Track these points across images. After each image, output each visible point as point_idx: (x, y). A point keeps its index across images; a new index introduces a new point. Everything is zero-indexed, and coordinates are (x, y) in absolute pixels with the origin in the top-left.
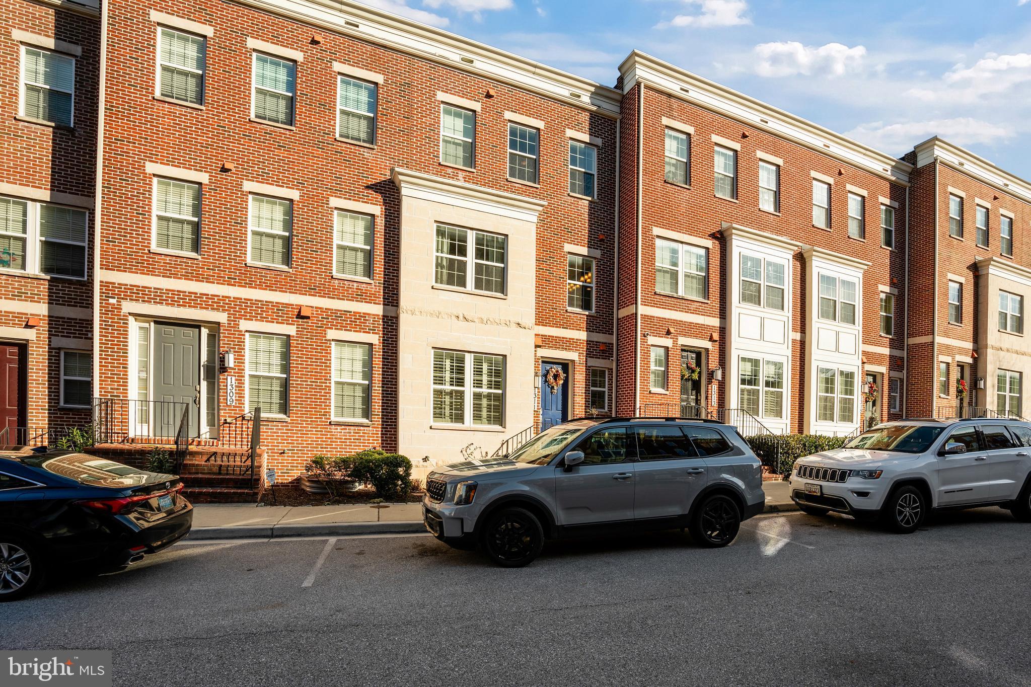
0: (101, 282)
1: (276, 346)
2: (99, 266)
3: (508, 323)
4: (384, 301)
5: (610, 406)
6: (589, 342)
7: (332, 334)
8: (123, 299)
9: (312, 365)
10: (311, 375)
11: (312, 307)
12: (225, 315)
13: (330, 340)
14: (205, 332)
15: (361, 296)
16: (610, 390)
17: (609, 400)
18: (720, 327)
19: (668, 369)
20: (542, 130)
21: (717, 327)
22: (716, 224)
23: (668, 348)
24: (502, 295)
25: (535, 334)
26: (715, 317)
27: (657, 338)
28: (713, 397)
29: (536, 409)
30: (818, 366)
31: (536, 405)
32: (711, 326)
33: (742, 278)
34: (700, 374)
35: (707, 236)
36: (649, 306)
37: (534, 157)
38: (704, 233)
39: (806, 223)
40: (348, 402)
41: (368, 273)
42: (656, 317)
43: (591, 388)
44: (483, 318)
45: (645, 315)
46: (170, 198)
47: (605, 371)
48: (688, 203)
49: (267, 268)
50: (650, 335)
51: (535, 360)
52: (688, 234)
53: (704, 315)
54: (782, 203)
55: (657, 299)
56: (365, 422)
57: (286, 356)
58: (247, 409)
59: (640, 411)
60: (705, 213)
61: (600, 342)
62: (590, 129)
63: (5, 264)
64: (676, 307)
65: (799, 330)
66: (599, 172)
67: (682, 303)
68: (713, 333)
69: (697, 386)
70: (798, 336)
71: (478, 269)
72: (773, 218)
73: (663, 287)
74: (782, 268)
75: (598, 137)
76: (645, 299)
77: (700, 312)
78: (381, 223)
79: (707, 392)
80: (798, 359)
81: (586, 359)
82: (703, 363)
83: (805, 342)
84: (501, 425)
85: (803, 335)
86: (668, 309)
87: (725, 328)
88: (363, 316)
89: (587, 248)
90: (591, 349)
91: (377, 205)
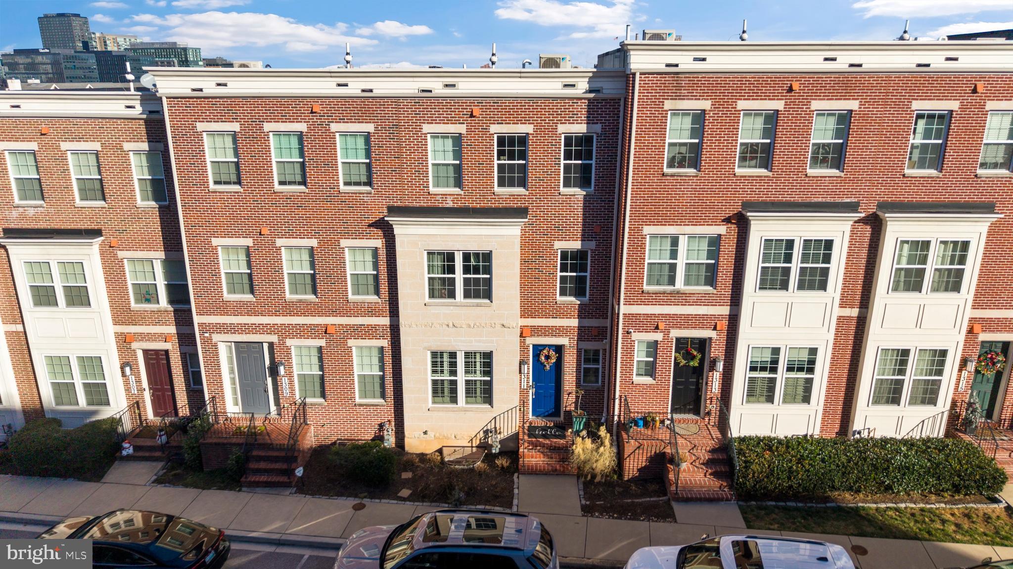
0: (198, 323)
1: (314, 354)
2: (196, 314)
3: (493, 325)
4: (390, 314)
6: (580, 328)
7: (351, 343)
8: (212, 333)
10: (339, 373)
11: (335, 325)
12: (276, 336)
13: (351, 347)
14: (266, 347)
15: (371, 311)
16: (604, 368)
17: (602, 377)
18: (729, 315)
19: (656, 361)
20: (531, 134)
21: (726, 315)
22: (734, 205)
23: (657, 341)
24: (487, 301)
25: (524, 326)
26: (724, 305)
27: (644, 333)
28: (714, 383)
29: (525, 388)
30: (878, 347)
31: (525, 384)
32: (715, 315)
33: (761, 265)
34: (702, 361)
35: (719, 222)
36: (634, 304)
37: (524, 162)
38: (716, 219)
39: (891, 175)
40: (369, 387)
41: (377, 292)
42: (643, 314)
43: (583, 366)
44: (470, 324)
45: (629, 314)
46: (231, 258)
47: (599, 350)
48: (695, 191)
49: (300, 301)
50: (634, 332)
51: (523, 348)
52: (692, 225)
53: (709, 305)
54: (849, 158)
55: (645, 296)
56: (381, 402)
57: (321, 359)
58: (298, 397)
59: (620, 400)
60: (718, 197)
61: (592, 327)
62: (587, 117)
63: (148, 301)
64: (670, 302)
65: (856, 305)
66: (596, 161)
67: (678, 297)
68: (718, 322)
69: (698, 372)
70: (855, 312)
71: (467, 282)
72: (830, 180)
73: (658, 281)
74: (829, 244)
75: (597, 123)
76: (629, 299)
77: (702, 302)
78: (383, 254)
79: (707, 378)
80: (851, 337)
81: (577, 343)
82: (707, 350)
83: (866, 318)
84: (490, 404)
85: (864, 310)
86: (659, 305)
87: (737, 315)
88: (375, 327)
89: (580, 242)
90: (583, 333)
91: (378, 239)
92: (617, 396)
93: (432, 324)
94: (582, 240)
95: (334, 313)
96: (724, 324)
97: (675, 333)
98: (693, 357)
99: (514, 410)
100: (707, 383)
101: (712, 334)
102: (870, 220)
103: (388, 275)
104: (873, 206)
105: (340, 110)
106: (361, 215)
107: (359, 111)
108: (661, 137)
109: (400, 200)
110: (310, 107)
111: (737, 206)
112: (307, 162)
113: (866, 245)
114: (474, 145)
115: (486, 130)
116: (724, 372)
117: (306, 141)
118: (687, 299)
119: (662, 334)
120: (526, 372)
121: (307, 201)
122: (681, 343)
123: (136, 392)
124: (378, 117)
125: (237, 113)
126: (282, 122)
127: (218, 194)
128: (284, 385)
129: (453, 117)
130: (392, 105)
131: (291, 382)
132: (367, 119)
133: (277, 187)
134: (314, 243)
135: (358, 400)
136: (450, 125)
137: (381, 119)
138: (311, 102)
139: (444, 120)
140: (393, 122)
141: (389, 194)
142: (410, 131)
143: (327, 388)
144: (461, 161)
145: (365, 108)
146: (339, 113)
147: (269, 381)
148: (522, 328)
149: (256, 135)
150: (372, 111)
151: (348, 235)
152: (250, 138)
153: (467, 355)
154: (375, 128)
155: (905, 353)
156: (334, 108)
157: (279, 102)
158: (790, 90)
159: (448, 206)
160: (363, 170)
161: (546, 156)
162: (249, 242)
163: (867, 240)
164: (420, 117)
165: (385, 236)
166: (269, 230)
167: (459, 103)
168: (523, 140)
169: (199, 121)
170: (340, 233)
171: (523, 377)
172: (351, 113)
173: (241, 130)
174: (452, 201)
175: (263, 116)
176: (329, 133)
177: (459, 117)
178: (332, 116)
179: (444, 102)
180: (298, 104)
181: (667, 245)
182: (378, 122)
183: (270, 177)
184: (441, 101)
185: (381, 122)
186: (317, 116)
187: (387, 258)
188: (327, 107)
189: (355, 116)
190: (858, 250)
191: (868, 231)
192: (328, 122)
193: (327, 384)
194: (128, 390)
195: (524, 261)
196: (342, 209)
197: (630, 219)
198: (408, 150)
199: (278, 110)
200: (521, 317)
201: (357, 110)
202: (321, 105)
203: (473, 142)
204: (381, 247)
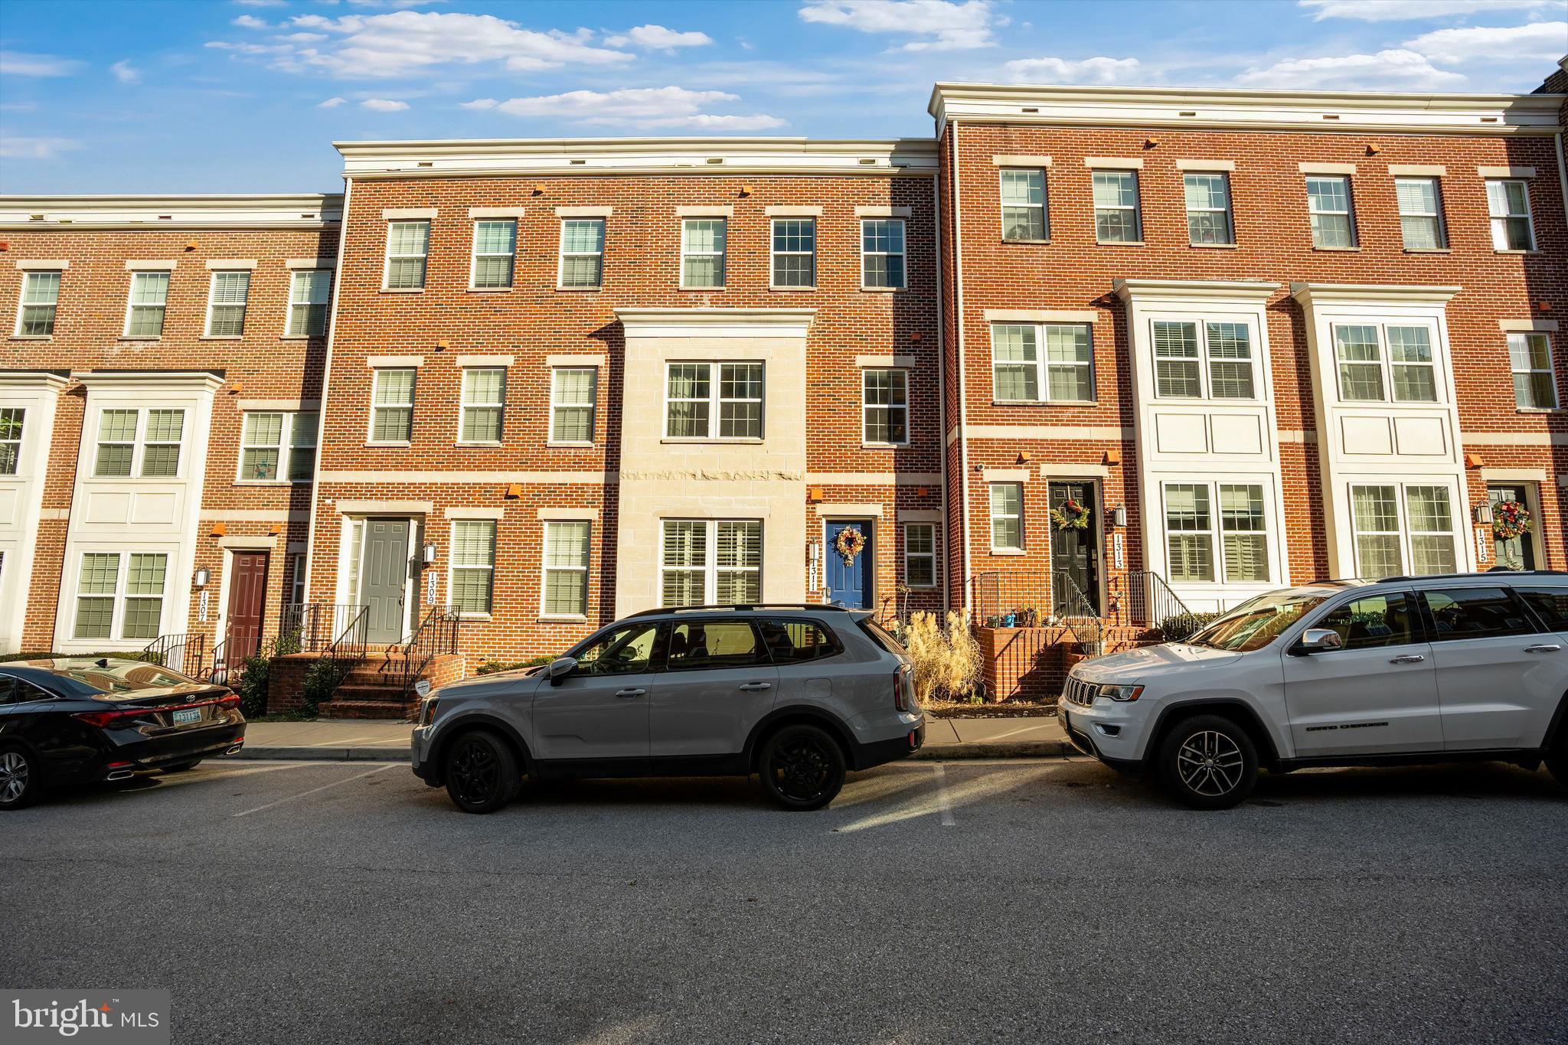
0: (320, 483)
1: (485, 532)
2: (318, 468)
3: (765, 475)
4: (606, 467)
5: (940, 578)
6: (899, 488)
7: (543, 513)
8: (337, 498)
9: (520, 552)
10: (518, 564)
11: (523, 484)
12: (432, 503)
13: (541, 521)
14: (414, 524)
15: (580, 463)
16: (939, 554)
17: (938, 570)
18: (1123, 441)
19: (1024, 516)
20: (820, 217)
21: (1117, 441)
23: (1022, 482)
24: (757, 439)
25: (812, 486)
26: (1112, 425)
27: (1001, 470)
28: (1116, 552)
29: (815, 590)
30: (1348, 485)
31: (816, 583)
32: (1102, 441)
33: (1156, 359)
34: (1092, 518)
35: (1087, 306)
36: (982, 424)
37: (810, 252)
38: (1082, 302)
39: (1298, 249)
40: (562, 595)
41: (591, 433)
42: (997, 440)
43: (907, 554)
44: (729, 472)
45: (976, 439)
46: (389, 388)
47: (929, 526)
49: (476, 447)
50: (986, 468)
51: (812, 521)
52: (1051, 310)
53: (1091, 425)
54: (1239, 226)
55: (997, 412)
56: (580, 617)
57: (493, 541)
58: (449, 602)
61: (918, 486)
62: (892, 198)
63: (261, 473)
64: (1034, 420)
65: (1299, 425)
66: (908, 251)
67: (1045, 412)
68: (1108, 451)
69: (1087, 538)
70: (1299, 436)
71: (726, 409)
72: (1221, 254)
73: (1012, 390)
74: (1243, 331)
75: (906, 205)
76: (975, 416)
77: (1081, 421)
78: (605, 374)
79: (1105, 543)
80: (1304, 475)
81: (896, 512)
82: (1098, 498)
83: (1316, 444)
85: (1310, 432)
86: (1019, 424)
87: (1133, 441)
88: (581, 487)
89: (892, 357)
90: (905, 497)
91: (601, 353)
92: (968, 578)
93: (670, 474)
94: (895, 354)
95: (523, 464)
96: (1115, 455)
97: (1048, 469)
98: (1079, 515)
100: (1105, 555)
101: (1102, 471)
103: (609, 407)
105: (570, 192)
106: (580, 321)
109: (636, 300)
112: (519, 256)
113: (1290, 340)
115: (761, 211)
116: (1128, 533)
117: (520, 228)
118: (1058, 416)
119: (1029, 470)
120: (817, 557)
122: (1057, 485)
123: (205, 619)
124: (619, 198)
125: (438, 197)
128: (430, 584)
129: (717, 198)
131: (442, 579)
132: (604, 201)
133: (472, 289)
134: (510, 360)
135: (543, 614)
136: (713, 207)
137: (622, 201)
139: (705, 201)
140: (638, 204)
141: (622, 293)
142: (659, 214)
143: (497, 595)
144: (725, 251)
146: (568, 195)
147: (410, 582)
148: (810, 488)
149: (457, 222)
150: (613, 191)
151: (559, 349)
152: (448, 226)
154: (613, 211)
155: (1388, 492)
159: (703, 307)
160: (592, 266)
161: (840, 244)
162: (419, 360)
163: (1290, 333)
164: (673, 198)
165: (610, 350)
166: (450, 343)
167: (726, 181)
168: (809, 225)
169: (387, 208)
170: (548, 346)
171: (811, 571)
172: (585, 195)
173: (438, 216)
174: (710, 300)
175: (471, 200)
176: (553, 218)
177: (724, 197)
178: (560, 198)
179: (706, 180)
181: (1020, 340)
182: (619, 205)
183: (465, 274)
184: (702, 180)
185: (622, 205)
186: (540, 199)
187: (610, 381)
189: (589, 198)
191: (1288, 321)
192: (553, 205)
193: (497, 585)
194: (193, 616)
195: (812, 384)
196: (556, 314)
197: (965, 300)
198: (655, 237)
200: (808, 471)
201: (593, 191)
202: (547, 185)
203: (742, 227)
204: (604, 365)
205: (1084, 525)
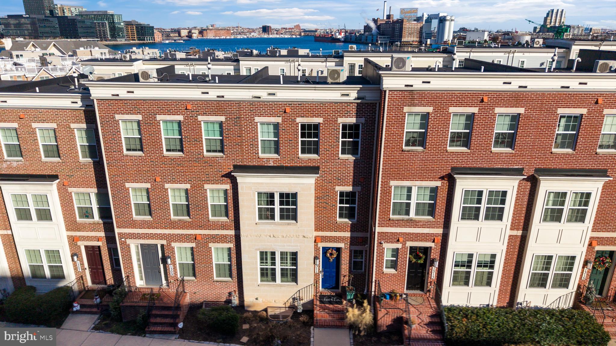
1: (188, 252)
2: (116, 227)
3: (298, 236)
4: (235, 229)
6: (351, 237)
7: (211, 245)
8: (126, 238)
11: (201, 235)
12: (165, 241)
13: (211, 248)
15: (223, 227)
16: (366, 261)
17: (365, 266)
18: (443, 234)
19: (398, 260)
20: (321, 123)
21: (440, 234)
22: (446, 169)
23: (398, 248)
24: (294, 222)
25: (317, 236)
26: (439, 228)
27: (390, 244)
28: (433, 273)
29: (318, 272)
30: (533, 254)
31: (318, 270)
32: (434, 234)
33: (462, 205)
34: (425, 260)
35: (437, 179)
36: (384, 227)
37: (317, 139)
38: (435, 177)
39: (544, 152)
40: (222, 271)
41: (227, 215)
42: (390, 233)
43: (353, 260)
44: (284, 235)
45: (381, 232)
46: (137, 194)
47: (363, 251)
48: (422, 161)
49: (180, 220)
50: (384, 243)
51: (316, 249)
52: (420, 180)
53: (430, 228)
54: (518, 142)
55: (391, 222)
56: (229, 280)
57: (193, 254)
58: (179, 276)
59: (376, 282)
60: (436, 164)
61: (359, 237)
62: (356, 114)
63: (87, 217)
64: (406, 225)
65: (520, 229)
66: (361, 140)
67: (411, 222)
68: (436, 238)
70: (520, 233)
71: (282, 210)
72: (506, 155)
73: (399, 212)
74: (504, 193)
75: (362, 117)
76: (381, 223)
77: (426, 226)
78: (230, 193)
79: (429, 270)
80: (517, 248)
81: (350, 246)
82: (429, 253)
83: (526, 236)
84: (296, 283)
85: (525, 231)
86: (399, 227)
87: (447, 234)
88: (225, 236)
89: (352, 187)
90: (353, 241)
91: (228, 184)
92: (374, 280)
93: (260, 235)
94: (353, 186)
95: (201, 227)
96: (439, 239)
97: (409, 244)
98: (420, 258)
99: (311, 286)
100: (428, 273)
101: (432, 245)
102: (530, 179)
103: (233, 205)
104: (532, 170)
105: (203, 108)
106: (217, 170)
107: (216, 108)
108: (402, 128)
109: (241, 161)
110: (185, 106)
111: (448, 169)
112: (184, 138)
113: (527, 193)
114: (287, 130)
115: (294, 120)
116: (438, 267)
117: (183, 126)
118: (416, 224)
119: (401, 244)
120: (318, 264)
121: (184, 162)
122: (413, 250)
123: (81, 270)
124: (227, 112)
125: (140, 109)
126: (168, 114)
127: (129, 157)
128: (170, 269)
129: (274, 113)
130: (236, 105)
131: (175, 268)
132: (220, 114)
133: (165, 153)
134: (188, 186)
135: (215, 278)
136: (272, 117)
137: (229, 114)
138: (185, 103)
139: (268, 115)
140: (237, 116)
141: (234, 158)
142: (247, 121)
143: (197, 271)
144: (278, 139)
145: (219, 107)
146: (203, 110)
147: (162, 266)
148: (316, 238)
149: (152, 122)
150: (224, 108)
151: (209, 182)
152: (148, 124)
153: (282, 253)
154: (225, 119)
155: (550, 257)
156: (200, 106)
157: (166, 102)
158: (482, 101)
159: (270, 165)
160: (218, 143)
161: (330, 136)
162: (148, 185)
163: (528, 190)
164: (253, 113)
165: (231, 182)
166: (160, 178)
167: (277, 104)
168: (316, 127)
169: (117, 114)
170: (204, 181)
171: (316, 266)
172: (211, 110)
173: (142, 119)
174: (273, 162)
175: (156, 111)
176: (197, 121)
177: (277, 113)
178: (199, 111)
179: (268, 104)
180: (178, 104)
181: (405, 192)
182: (227, 115)
183: (161, 147)
184: (266, 103)
185: (229, 115)
186: (189, 111)
187: (233, 195)
188: (196, 106)
189: (213, 112)
190: (522, 196)
191: (529, 185)
192: (196, 115)
193: (196, 269)
194: (76, 269)
195: (317, 198)
196: (206, 167)
197: (382, 177)
198: (246, 132)
199: (165, 108)
200: (315, 231)
201: (214, 108)
202: (192, 105)
203: (286, 128)
204: (229, 189)
205: (422, 262)
